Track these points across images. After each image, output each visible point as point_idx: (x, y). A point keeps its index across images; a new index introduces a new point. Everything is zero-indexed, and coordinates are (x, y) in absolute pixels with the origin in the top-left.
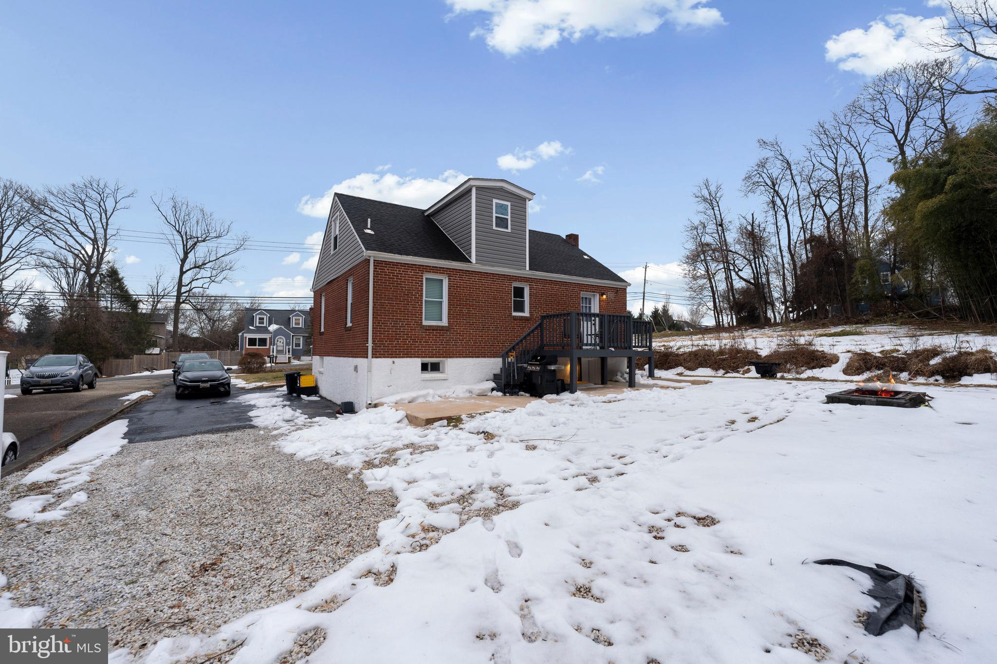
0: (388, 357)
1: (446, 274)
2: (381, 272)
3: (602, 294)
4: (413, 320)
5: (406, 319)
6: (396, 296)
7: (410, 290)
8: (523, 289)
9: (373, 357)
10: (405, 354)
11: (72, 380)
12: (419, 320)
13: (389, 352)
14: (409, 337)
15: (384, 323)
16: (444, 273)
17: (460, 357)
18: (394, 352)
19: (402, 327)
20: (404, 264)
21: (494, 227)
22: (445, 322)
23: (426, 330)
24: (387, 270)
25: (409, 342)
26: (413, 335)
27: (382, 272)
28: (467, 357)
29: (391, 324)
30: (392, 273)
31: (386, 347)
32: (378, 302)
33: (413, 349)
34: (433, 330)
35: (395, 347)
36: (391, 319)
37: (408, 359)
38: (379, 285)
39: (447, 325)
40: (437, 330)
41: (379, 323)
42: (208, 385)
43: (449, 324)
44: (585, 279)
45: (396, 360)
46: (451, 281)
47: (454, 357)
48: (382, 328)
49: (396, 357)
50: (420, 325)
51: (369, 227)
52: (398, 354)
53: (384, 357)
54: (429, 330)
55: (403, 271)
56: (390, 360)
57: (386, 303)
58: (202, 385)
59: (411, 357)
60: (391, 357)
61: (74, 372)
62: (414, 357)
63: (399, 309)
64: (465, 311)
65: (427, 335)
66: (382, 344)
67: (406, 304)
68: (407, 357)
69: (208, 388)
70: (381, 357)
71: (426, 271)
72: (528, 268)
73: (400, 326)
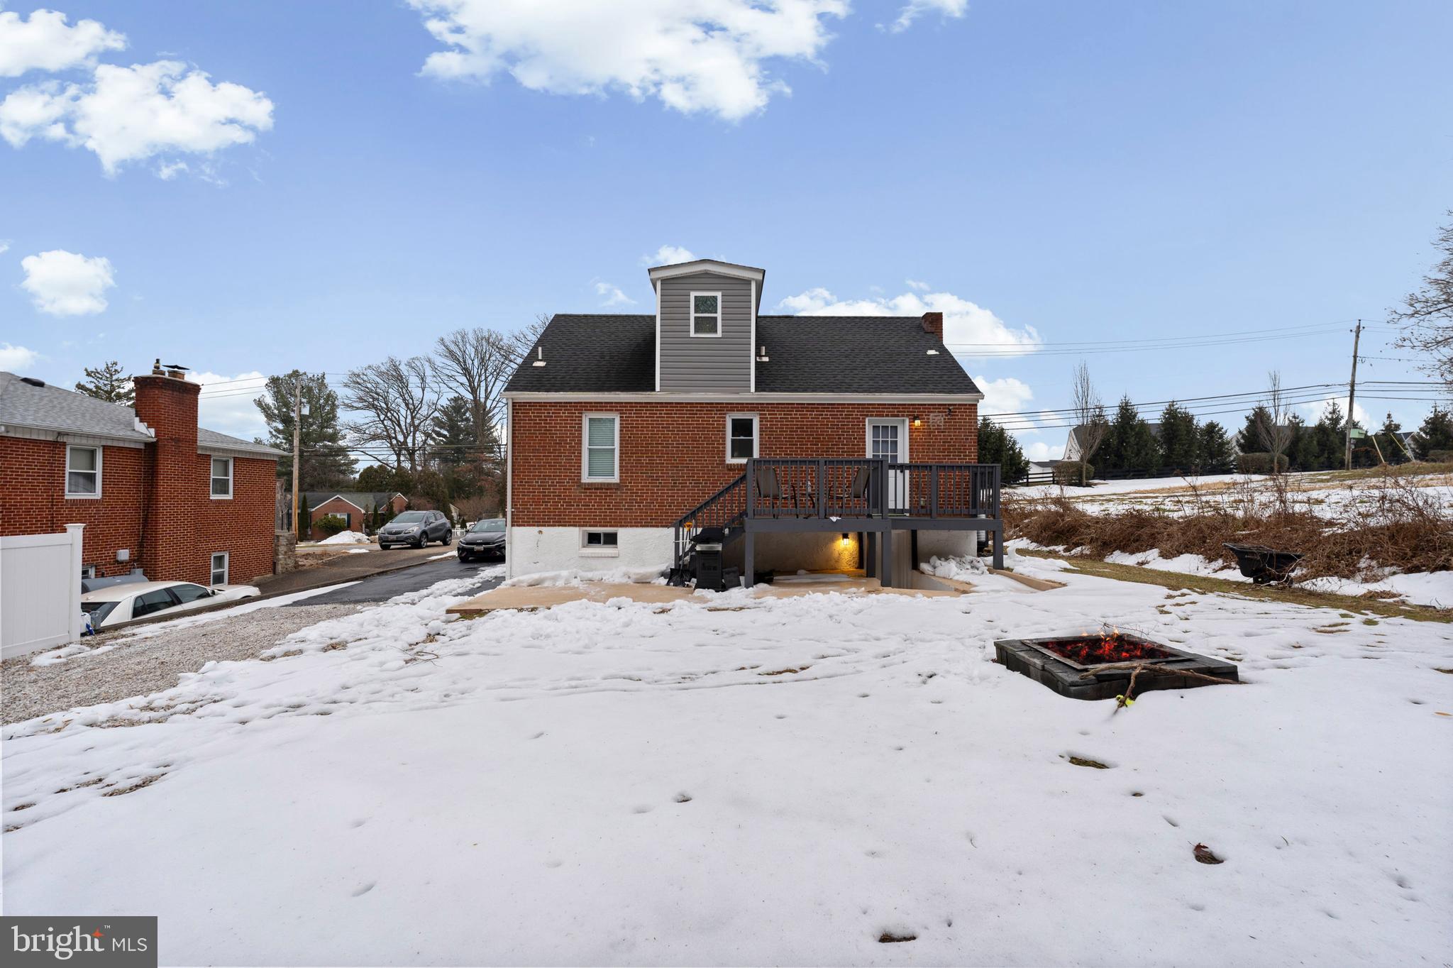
0: (534, 526)
1: (616, 410)
2: (523, 417)
3: (916, 418)
4: (567, 476)
5: (558, 476)
6: (544, 446)
7: (563, 437)
8: (751, 420)
9: (513, 525)
10: (556, 522)
11: (414, 537)
12: (575, 476)
13: (534, 519)
14: (562, 499)
15: (529, 482)
16: (612, 410)
17: (637, 526)
18: (541, 519)
19: (552, 486)
20: (555, 403)
21: (692, 334)
22: (616, 479)
23: (585, 489)
24: (532, 413)
25: (561, 505)
26: (567, 496)
27: (526, 417)
28: (648, 526)
29: (538, 482)
30: (538, 417)
31: (531, 512)
32: (520, 456)
33: (567, 515)
34: (595, 489)
35: (542, 512)
36: (537, 476)
37: (561, 528)
38: (522, 433)
39: (618, 481)
40: (602, 489)
41: (522, 482)
42: (481, 548)
43: (620, 480)
44: (870, 396)
45: (543, 529)
46: (624, 421)
47: (627, 526)
48: (526, 489)
49: (545, 526)
50: (577, 483)
51: (540, 357)
52: (547, 522)
53: (528, 525)
54: (589, 489)
55: (553, 413)
56: (536, 529)
57: (530, 456)
58: (476, 548)
59: (565, 526)
60: (538, 526)
61: (415, 529)
62: (569, 526)
63: (547, 463)
64: (645, 460)
65: (588, 496)
66: (527, 509)
67: (557, 456)
68: (559, 526)
69: (482, 551)
70: (524, 526)
71: (585, 410)
72: (753, 389)
73: (549, 486)
